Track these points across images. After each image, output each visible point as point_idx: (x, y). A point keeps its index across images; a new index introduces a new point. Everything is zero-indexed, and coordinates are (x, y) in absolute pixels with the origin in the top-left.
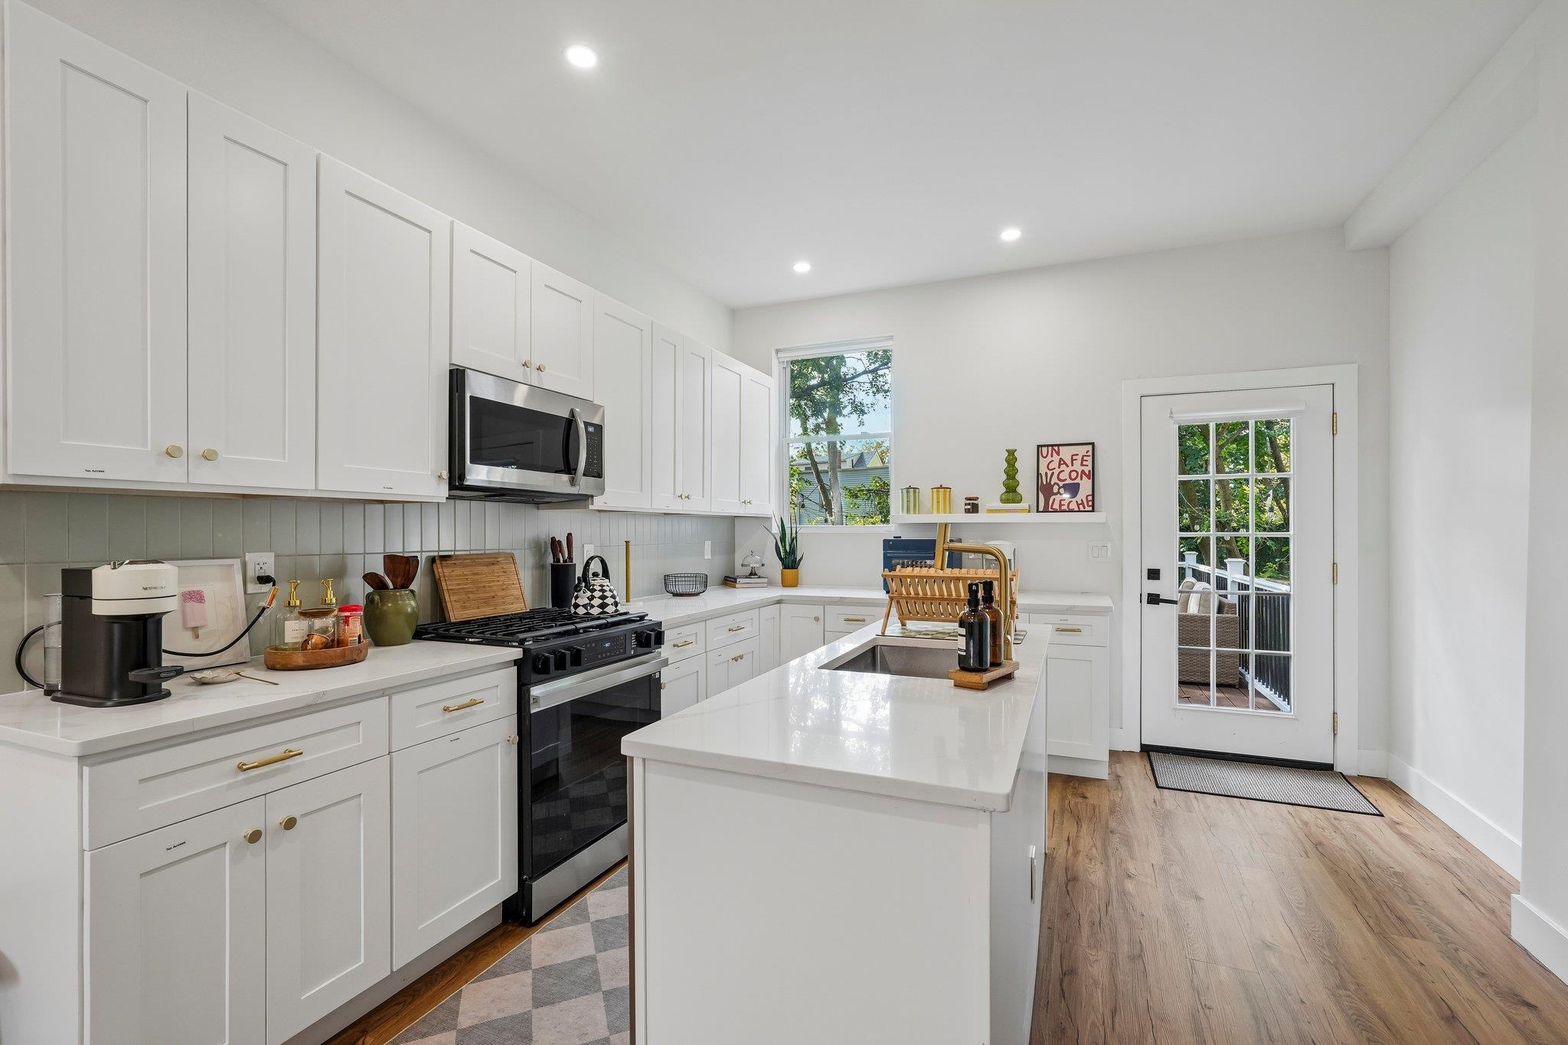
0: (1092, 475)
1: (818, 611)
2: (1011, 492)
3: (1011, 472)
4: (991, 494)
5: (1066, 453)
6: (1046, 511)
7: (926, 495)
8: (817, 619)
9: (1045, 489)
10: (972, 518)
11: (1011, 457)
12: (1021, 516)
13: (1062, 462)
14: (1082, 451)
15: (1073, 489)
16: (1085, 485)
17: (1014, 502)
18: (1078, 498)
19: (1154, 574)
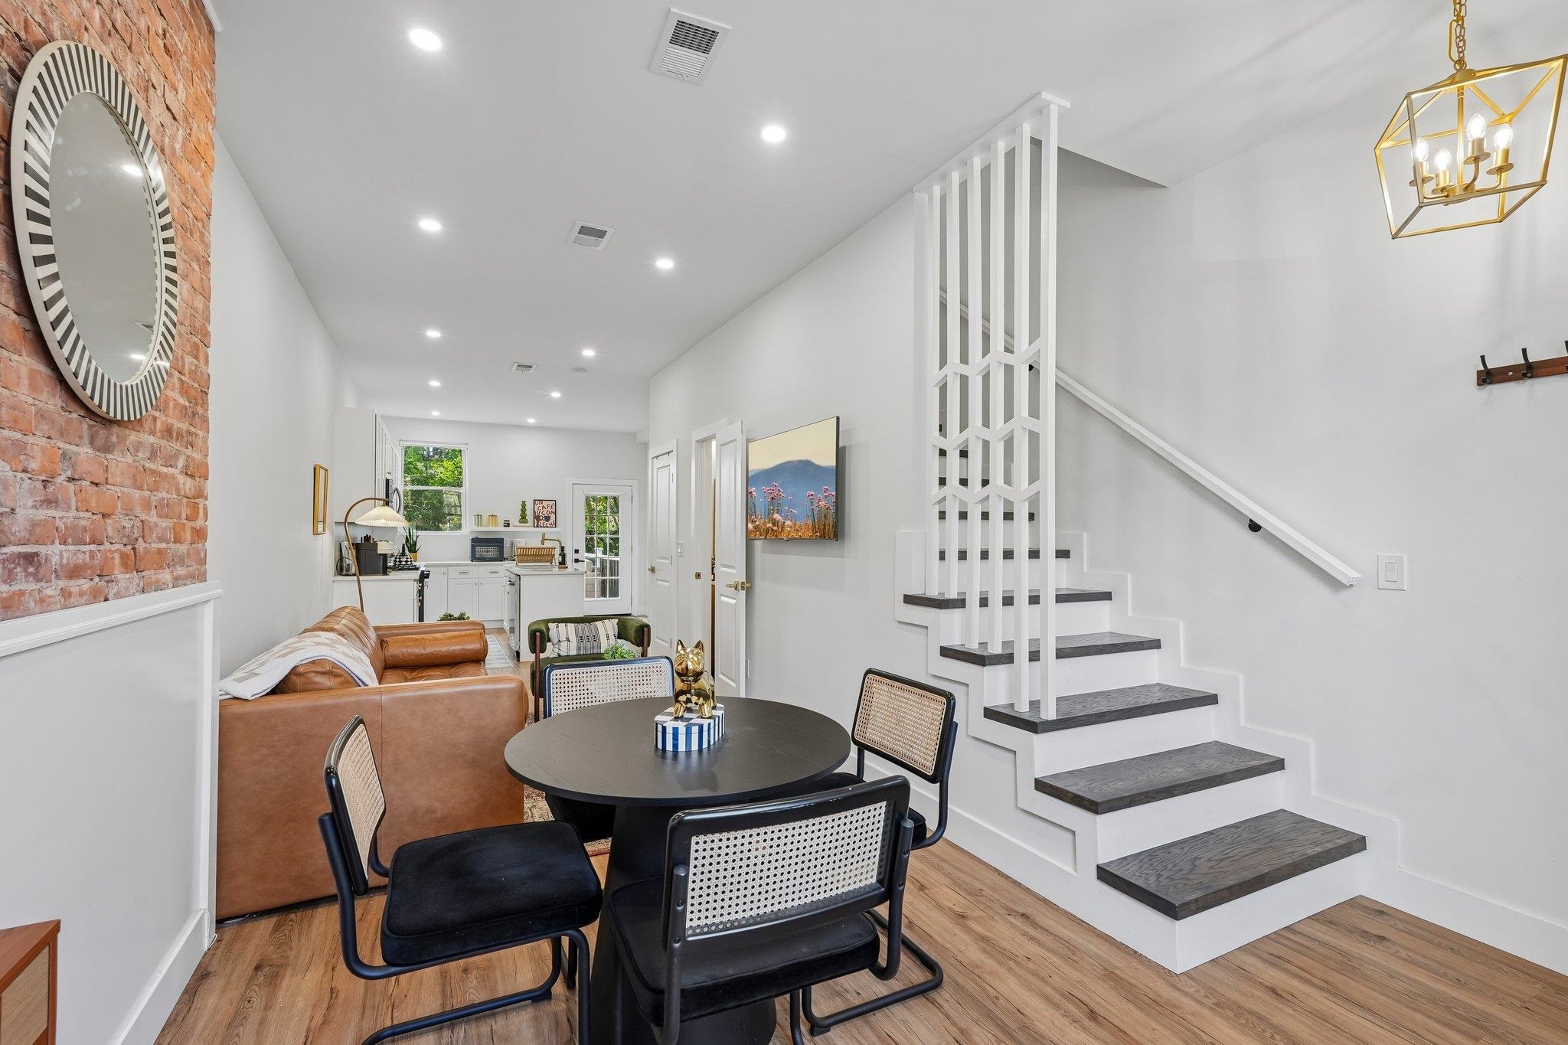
0: (555, 513)
1: (445, 569)
2: (523, 518)
3: (523, 510)
4: (515, 519)
5: (545, 503)
6: (538, 526)
7: (485, 519)
8: (444, 573)
9: (537, 518)
10: (507, 529)
11: (524, 504)
12: (528, 528)
13: (543, 507)
14: (551, 503)
15: (547, 519)
16: (553, 517)
17: (525, 523)
18: (550, 522)
19: (577, 551)
